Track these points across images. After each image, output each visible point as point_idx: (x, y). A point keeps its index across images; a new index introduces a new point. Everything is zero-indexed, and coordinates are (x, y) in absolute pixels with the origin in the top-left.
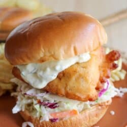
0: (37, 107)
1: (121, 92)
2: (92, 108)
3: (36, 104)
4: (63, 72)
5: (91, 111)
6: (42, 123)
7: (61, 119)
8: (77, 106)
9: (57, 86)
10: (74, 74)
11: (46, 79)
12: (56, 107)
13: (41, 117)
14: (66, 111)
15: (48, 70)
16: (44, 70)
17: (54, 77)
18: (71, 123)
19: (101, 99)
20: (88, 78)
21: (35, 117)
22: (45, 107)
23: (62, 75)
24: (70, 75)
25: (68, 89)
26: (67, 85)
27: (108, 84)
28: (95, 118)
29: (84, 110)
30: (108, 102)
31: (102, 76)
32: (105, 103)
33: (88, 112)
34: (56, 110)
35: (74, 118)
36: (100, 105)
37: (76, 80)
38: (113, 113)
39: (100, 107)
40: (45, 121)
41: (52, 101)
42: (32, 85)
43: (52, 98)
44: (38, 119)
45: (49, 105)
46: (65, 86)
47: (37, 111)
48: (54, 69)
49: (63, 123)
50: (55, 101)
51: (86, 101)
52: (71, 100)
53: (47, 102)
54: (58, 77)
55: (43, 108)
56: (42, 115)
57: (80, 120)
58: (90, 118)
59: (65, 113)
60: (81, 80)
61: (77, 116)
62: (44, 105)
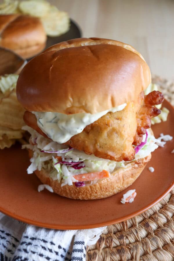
0: (58, 167)
1: (162, 140)
2: (126, 167)
3: (56, 164)
4: (92, 124)
5: (125, 170)
6: (64, 187)
7: (88, 182)
8: (108, 165)
9: (84, 142)
10: (106, 128)
11: (70, 132)
12: (82, 167)
13: (62, 179)
14: (94, 172)
15: (73, 121)
16: (68, 121)
17: (80, 130)
18: (101, 187)
19: (139, 156)
20: (123, 133)
21: (54, 179)
22: (68, 167)
23: (90, 128)
24: (101, 129)
25: (98, 147)
26: (96, 142)
27: (147, 135)
28: (131, 179)
29: (116, 169)
30: (146, 158)
31: (140, 125)
32: (142, 160)
33: (121, 172)
34: (82, 171)
35: (104, 181)
36: (136, 163)
37: (108, 135)
38: (152, 169)
39: (136, 166)
40: (67, 185)
41: (77, 160)
42: (52, 138)
43: (76, 155)
44: (59, 182)
45: (73, 164)
46: (94, 142)
47: (57, 172)
48: (80, 120)
49: (91, 187)
50: (80, 159)
51: (120, 161)
52: (101, 159)
53: (70, 161)
54: (84, 130)
55: (65, 168)
56: (64, 178)
57: (111, 183)
58: (123, 180)
59: (92, 174)
60: (115, 135)
61: (108, 178)
62: (66, 165)
